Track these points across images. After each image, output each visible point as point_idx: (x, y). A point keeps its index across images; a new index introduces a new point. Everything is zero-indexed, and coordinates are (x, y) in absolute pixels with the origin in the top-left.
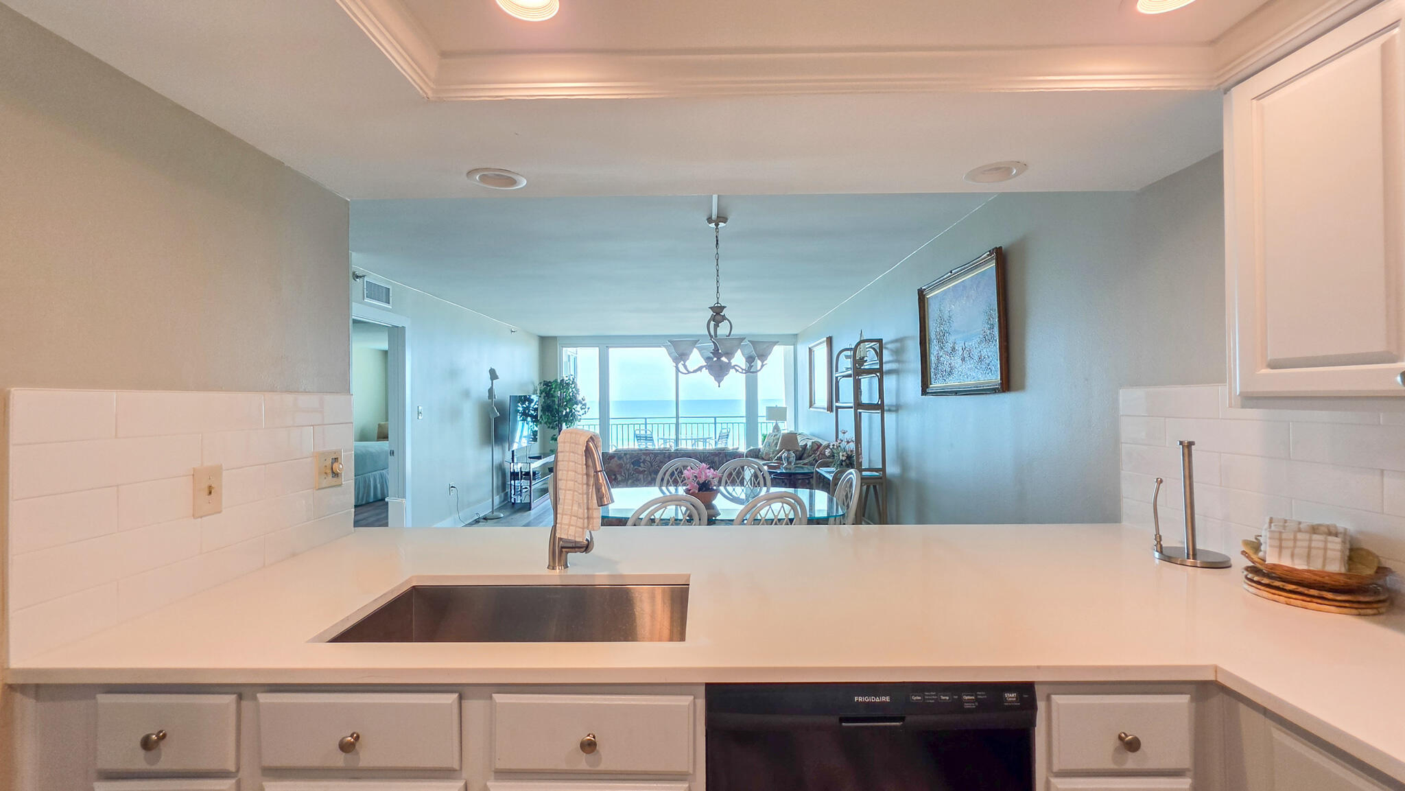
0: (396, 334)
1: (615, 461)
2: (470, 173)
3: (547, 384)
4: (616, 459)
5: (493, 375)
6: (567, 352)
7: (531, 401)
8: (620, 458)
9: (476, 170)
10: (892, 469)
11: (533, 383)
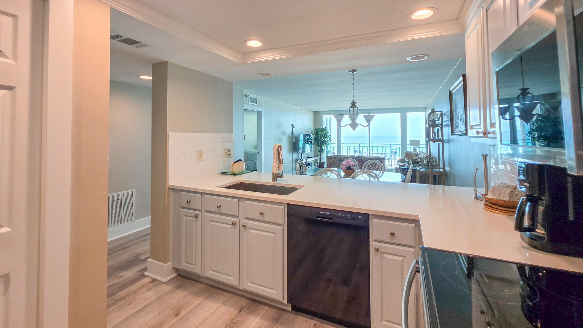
0: (259, 113)
1: (332, 160)
2: (258, 74)
3: (316, 130)
4: (333, 158)
5: (293, 126)
6: (324, 117)
7: (310, 136)
8: (334, 158)
9: (260, 74)
10: (447, 169)
11: (311, 129)
